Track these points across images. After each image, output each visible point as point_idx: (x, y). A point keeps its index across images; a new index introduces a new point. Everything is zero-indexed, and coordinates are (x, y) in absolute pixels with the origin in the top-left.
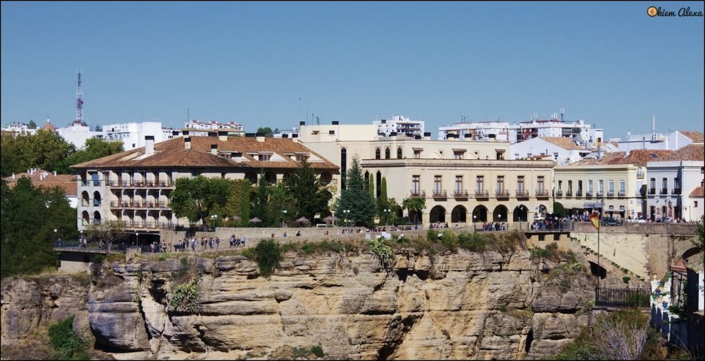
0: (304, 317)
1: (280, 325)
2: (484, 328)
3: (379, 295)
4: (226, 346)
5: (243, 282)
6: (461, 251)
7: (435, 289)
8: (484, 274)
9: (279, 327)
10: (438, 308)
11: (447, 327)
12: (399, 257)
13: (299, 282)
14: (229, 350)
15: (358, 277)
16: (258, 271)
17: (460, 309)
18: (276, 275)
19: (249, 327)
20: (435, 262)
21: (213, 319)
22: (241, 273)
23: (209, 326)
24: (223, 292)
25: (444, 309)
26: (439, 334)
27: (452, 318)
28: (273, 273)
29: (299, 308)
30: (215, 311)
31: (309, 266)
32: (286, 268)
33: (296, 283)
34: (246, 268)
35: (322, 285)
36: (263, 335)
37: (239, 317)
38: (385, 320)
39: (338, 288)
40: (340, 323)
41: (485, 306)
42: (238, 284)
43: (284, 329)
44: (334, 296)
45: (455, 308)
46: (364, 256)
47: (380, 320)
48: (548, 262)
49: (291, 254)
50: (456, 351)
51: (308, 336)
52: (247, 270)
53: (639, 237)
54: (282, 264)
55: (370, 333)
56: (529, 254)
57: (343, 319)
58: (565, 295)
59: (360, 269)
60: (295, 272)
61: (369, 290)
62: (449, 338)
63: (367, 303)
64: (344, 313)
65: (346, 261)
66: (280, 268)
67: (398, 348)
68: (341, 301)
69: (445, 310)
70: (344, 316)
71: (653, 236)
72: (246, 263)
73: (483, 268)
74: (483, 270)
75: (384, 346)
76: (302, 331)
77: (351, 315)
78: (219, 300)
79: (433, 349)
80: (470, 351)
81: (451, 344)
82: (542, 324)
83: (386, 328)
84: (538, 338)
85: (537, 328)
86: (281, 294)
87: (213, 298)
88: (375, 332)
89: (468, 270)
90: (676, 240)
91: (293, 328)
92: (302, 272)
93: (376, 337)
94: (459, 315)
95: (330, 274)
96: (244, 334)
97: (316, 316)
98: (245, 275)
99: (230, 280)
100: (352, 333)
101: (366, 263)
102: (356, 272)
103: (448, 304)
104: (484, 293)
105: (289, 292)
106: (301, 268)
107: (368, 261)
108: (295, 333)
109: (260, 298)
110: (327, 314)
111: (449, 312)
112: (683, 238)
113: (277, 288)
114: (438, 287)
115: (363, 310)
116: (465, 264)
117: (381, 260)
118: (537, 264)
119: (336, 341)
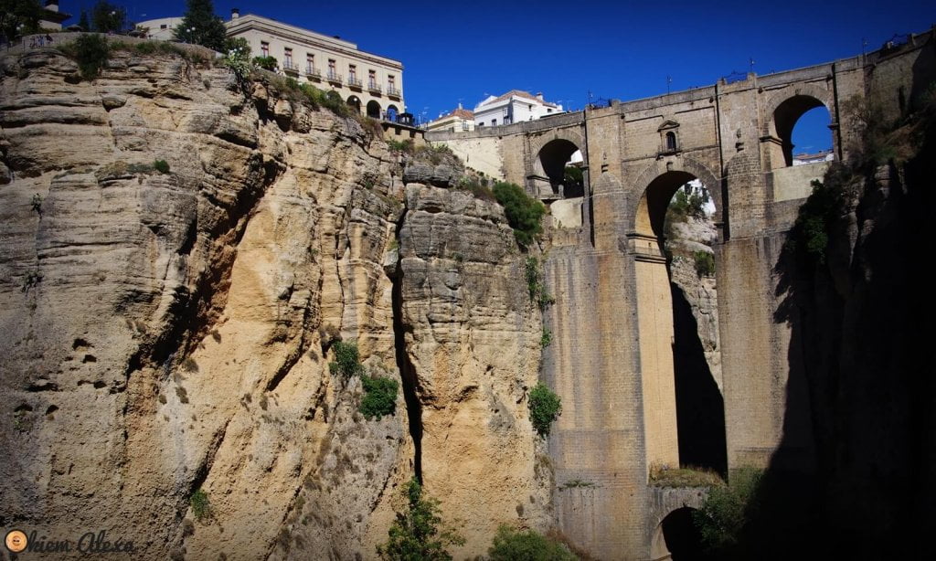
0: (141, 130)
1: (111, 138)
2: (352, 199)
3: (237, 119)
4: (37, 167)
5: (58, 83)
6: (323, 110)
7: (298, 143)
8: (348, 142)
9: (108, 141)
10: (302, 165)
11: (313, 190)
12: (258, 85)
13: (135, 87)
14: (42, 172)
15: (210, 92)
16: (79, 73)
17: (325, 172)
18: (104, 78)
19: (67, 138)
20: (297, 110)
21: (18, 130)
22: (57, 73)
23: (13, 140)
24: (32, 95)
25: (308, 167)
26: (304, 196)
27: (318, 181)
28: (99, 76)
29: (135, 118)
30: (21, 118)
31: (148, 67)
32: (117, 69)
33: (130, 88)
34: (62, 65)
35: (164, 95)
36: (88, 149)
37: (54, 125)
38: (245, 153)
39: (186, 102)
40: (190, 142)
41: (350, 179)
42: (52, 86)
43: (116, 143)
44: (180, 111)
45: (321, 168)
46: (217, 70)
47: (238, 151)
48: (406, 156)
49: (122, 53)
50: (324, 219)
51: (148, 152)
52: (65, 68)
53: (492, 140)
54: (112, 63)
55: (227, 164)
56: (387, 146)
57: (193, 139)
58: (437, 167)
59: (212, 83)
60: (128, 74)
61: (225, 110)
62: (315, 202)
63: (223, 123)
64: (194, 132)
65: (194, 73)
66: (109, 68)
67: (259, 201)
68: (189, 118)
69: (310, 170)
70: (194, 135)
71: (507, 138)
72: (62, 59)
73: (347, 134)
74: (348, 137)
75: (244, 188)
76: (140, 144)
77: (203, 135)
78: (27, 104)
79: (300, 207)
80: (339, 223)
81: (318, 210)
82: (417, 194)
83: (246, 164)
84: (413, 209)
85: (412, 197)
86: (109, 99)
87: (17, 102)
88: (233, 166)
89: (332, 131)
90: (532, 138)
91: (128, 140)
92: (137, 75)
93: (234, 173)
94: (325, 179)
95: (176, 80)
96: (61, 147)
97: (159, 131)
98: (61, 76)
99: (41, 79)
100: (207, 157)
101: (220, 78)
102: (207, 86)
103: (313, 162)
104: (350, 164)
105: (122, 98)
106: (137, 68)
107: (221, 76)
108: (131, 146)
109: (83, 102)
110: (173, 130)
111: (314, 172)
112: (540, 134)
113: (105, 93)
114: (302, 140)
115: (219, 130)
116: (328, 124)
117: (239, 77)
118: (396, 156)
119: (186, 161)
